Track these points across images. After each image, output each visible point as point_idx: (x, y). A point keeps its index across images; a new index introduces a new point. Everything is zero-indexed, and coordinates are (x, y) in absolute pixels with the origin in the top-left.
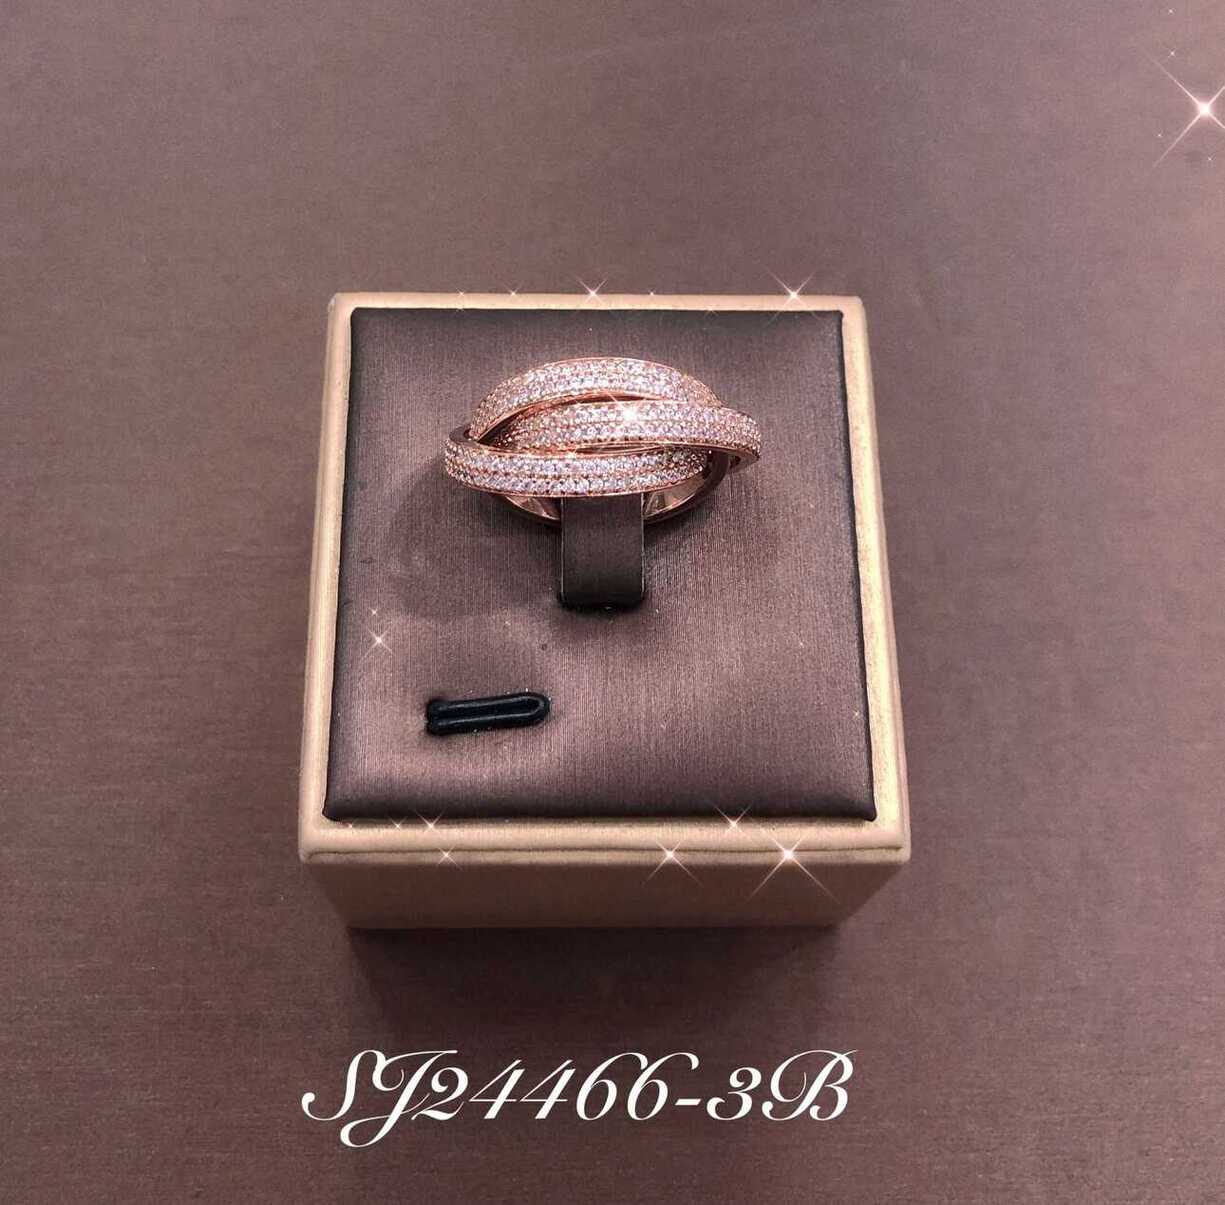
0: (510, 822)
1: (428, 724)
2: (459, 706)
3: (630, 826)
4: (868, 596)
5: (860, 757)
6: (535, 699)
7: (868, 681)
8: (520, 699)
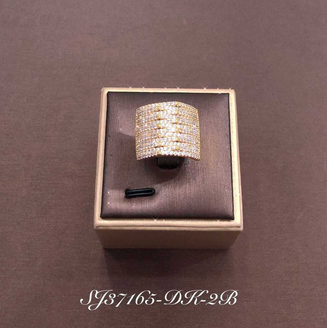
0: (146, 219)
1: (125, 196)
2: (133, 191)
3: (174, 221)
4: (234, 165)
5: (231, 205)
6: (152, 189)
7: (233, 186)
8: (148, 189)
